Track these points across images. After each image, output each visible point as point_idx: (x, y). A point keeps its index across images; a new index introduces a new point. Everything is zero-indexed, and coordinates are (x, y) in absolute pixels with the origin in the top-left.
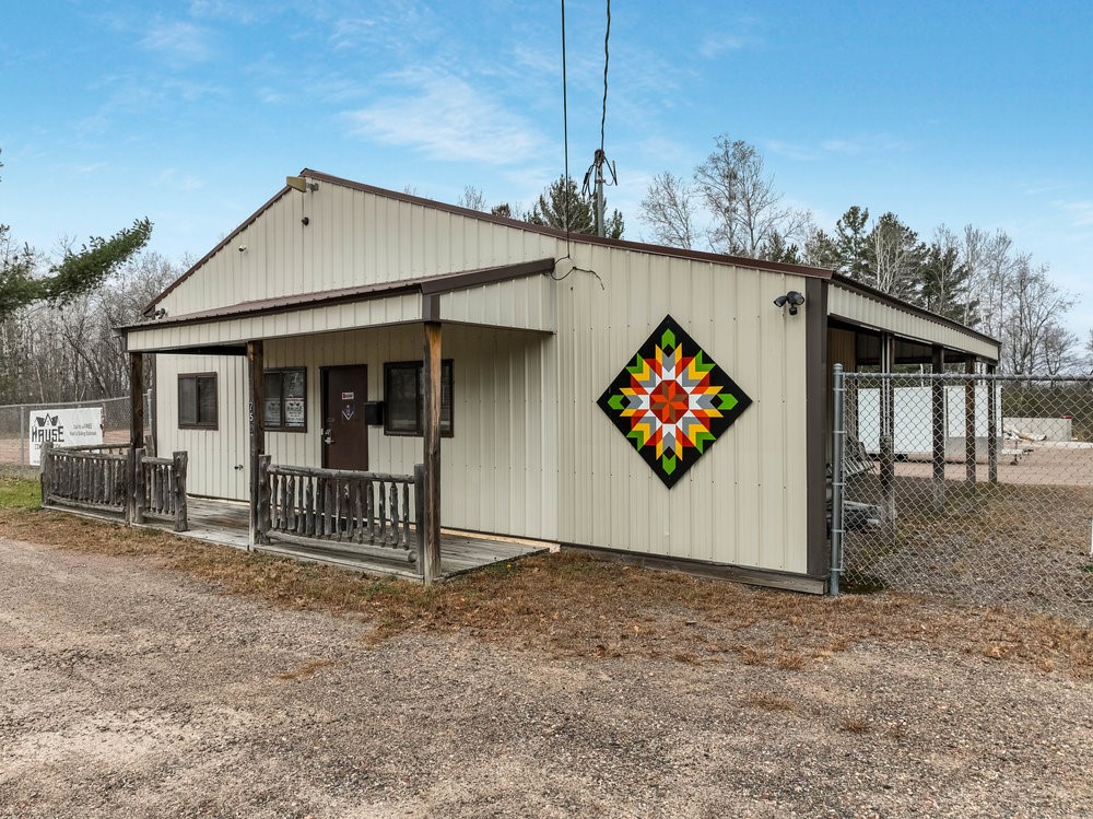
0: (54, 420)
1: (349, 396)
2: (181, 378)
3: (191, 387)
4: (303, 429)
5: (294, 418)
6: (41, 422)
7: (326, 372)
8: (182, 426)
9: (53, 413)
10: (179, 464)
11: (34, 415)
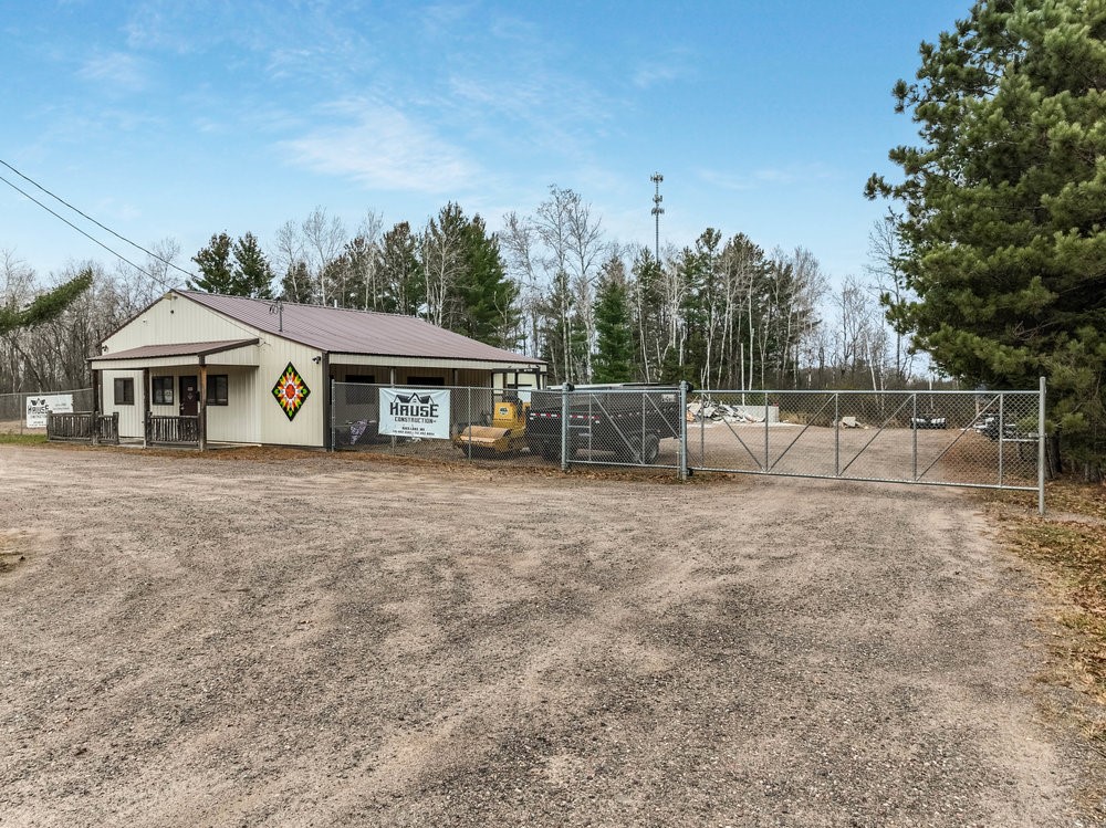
0: (43, 402)
1: (191, 389)
2: (116, 380)
3: (121, 384)
4: (172, 404)
5: (168, 399)
6: (34, 403)
7: (181, 378)
8: (116, 403)
9: (42, 398)
10: (115, 417)
11: (29, 399)
